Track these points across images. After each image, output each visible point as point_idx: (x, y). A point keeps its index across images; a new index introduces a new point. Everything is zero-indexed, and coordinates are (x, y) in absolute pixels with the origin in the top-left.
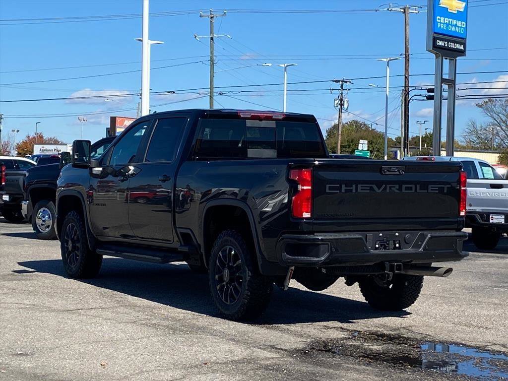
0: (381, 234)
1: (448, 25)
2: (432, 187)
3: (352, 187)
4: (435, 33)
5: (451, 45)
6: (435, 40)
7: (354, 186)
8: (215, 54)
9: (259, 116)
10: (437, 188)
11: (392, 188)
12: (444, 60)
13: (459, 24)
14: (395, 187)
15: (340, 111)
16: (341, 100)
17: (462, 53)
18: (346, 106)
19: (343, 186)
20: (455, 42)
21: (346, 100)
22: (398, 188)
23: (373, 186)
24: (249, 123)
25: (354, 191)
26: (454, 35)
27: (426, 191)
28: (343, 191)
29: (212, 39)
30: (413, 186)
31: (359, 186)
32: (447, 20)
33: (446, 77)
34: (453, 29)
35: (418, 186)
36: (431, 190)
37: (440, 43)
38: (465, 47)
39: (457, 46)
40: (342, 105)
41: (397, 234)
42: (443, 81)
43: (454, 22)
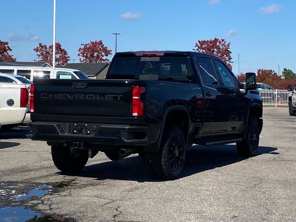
0: (75, 124)
2: (107, 96)
3: (55, 95)
7: (56, 94)
9: (147, 54)
10: (112, 97)
11: (79, 97)
14: (81, 96)
19: (50, 94)
22: (83, 96)
23: (67, 95)
24: (143, 59)
25: (56, 97)
27: (104, 99)
28: (50, 97)
30: (94, 95)
31: (59, 94)
35: (98, 95)
36: (107, 98)
41: (86, 125)
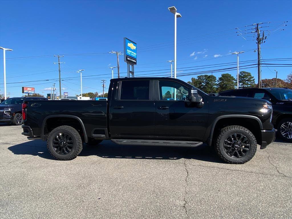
1: (131, 53)
4: (127, 55)
5: (132, 60)
6: (127, 57)
8: (60, 68)
12: (130, 65)
13: (134, 53)
15: (103, 88)
16: (104, 85)
17: (135, 63)
18: (105, 86)
20: (133, 59)
21: (105, 85)
26: (133, 57)
29: (59, 63)
32: (130, 51)
33: (131, 70)
34: (132, 55)
37: (129, 59)
38: (136, 62)
39: (134, 61)
40: (104, 86)
42: (130, 72)
43: (133, 53)
